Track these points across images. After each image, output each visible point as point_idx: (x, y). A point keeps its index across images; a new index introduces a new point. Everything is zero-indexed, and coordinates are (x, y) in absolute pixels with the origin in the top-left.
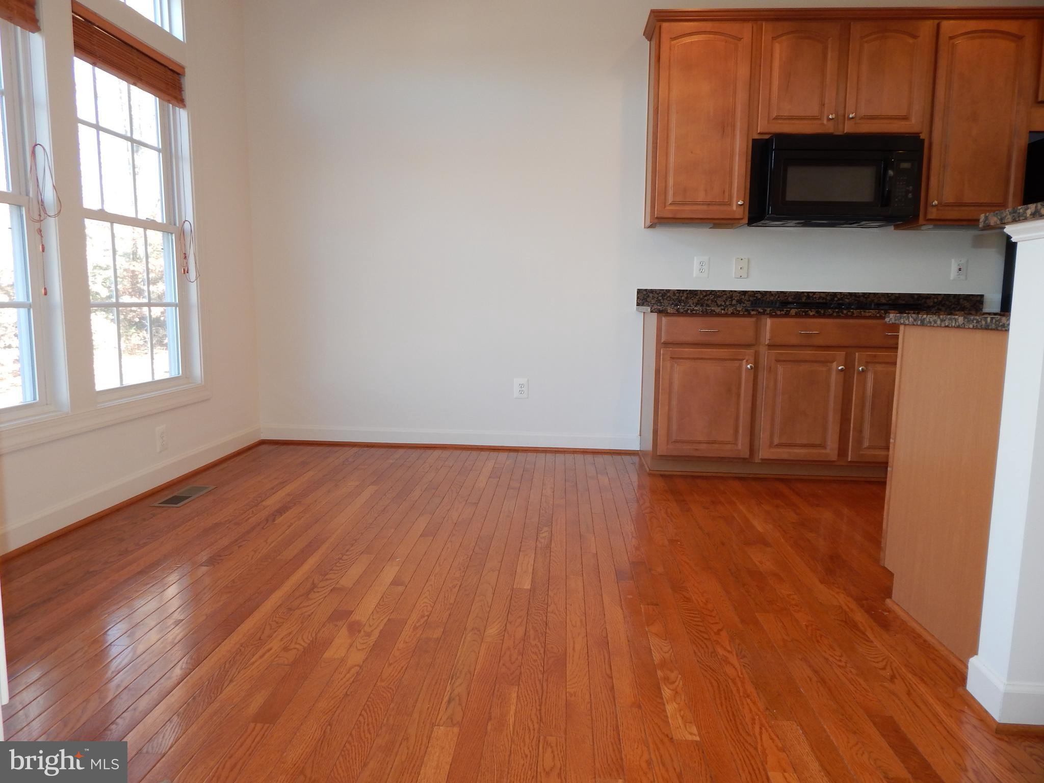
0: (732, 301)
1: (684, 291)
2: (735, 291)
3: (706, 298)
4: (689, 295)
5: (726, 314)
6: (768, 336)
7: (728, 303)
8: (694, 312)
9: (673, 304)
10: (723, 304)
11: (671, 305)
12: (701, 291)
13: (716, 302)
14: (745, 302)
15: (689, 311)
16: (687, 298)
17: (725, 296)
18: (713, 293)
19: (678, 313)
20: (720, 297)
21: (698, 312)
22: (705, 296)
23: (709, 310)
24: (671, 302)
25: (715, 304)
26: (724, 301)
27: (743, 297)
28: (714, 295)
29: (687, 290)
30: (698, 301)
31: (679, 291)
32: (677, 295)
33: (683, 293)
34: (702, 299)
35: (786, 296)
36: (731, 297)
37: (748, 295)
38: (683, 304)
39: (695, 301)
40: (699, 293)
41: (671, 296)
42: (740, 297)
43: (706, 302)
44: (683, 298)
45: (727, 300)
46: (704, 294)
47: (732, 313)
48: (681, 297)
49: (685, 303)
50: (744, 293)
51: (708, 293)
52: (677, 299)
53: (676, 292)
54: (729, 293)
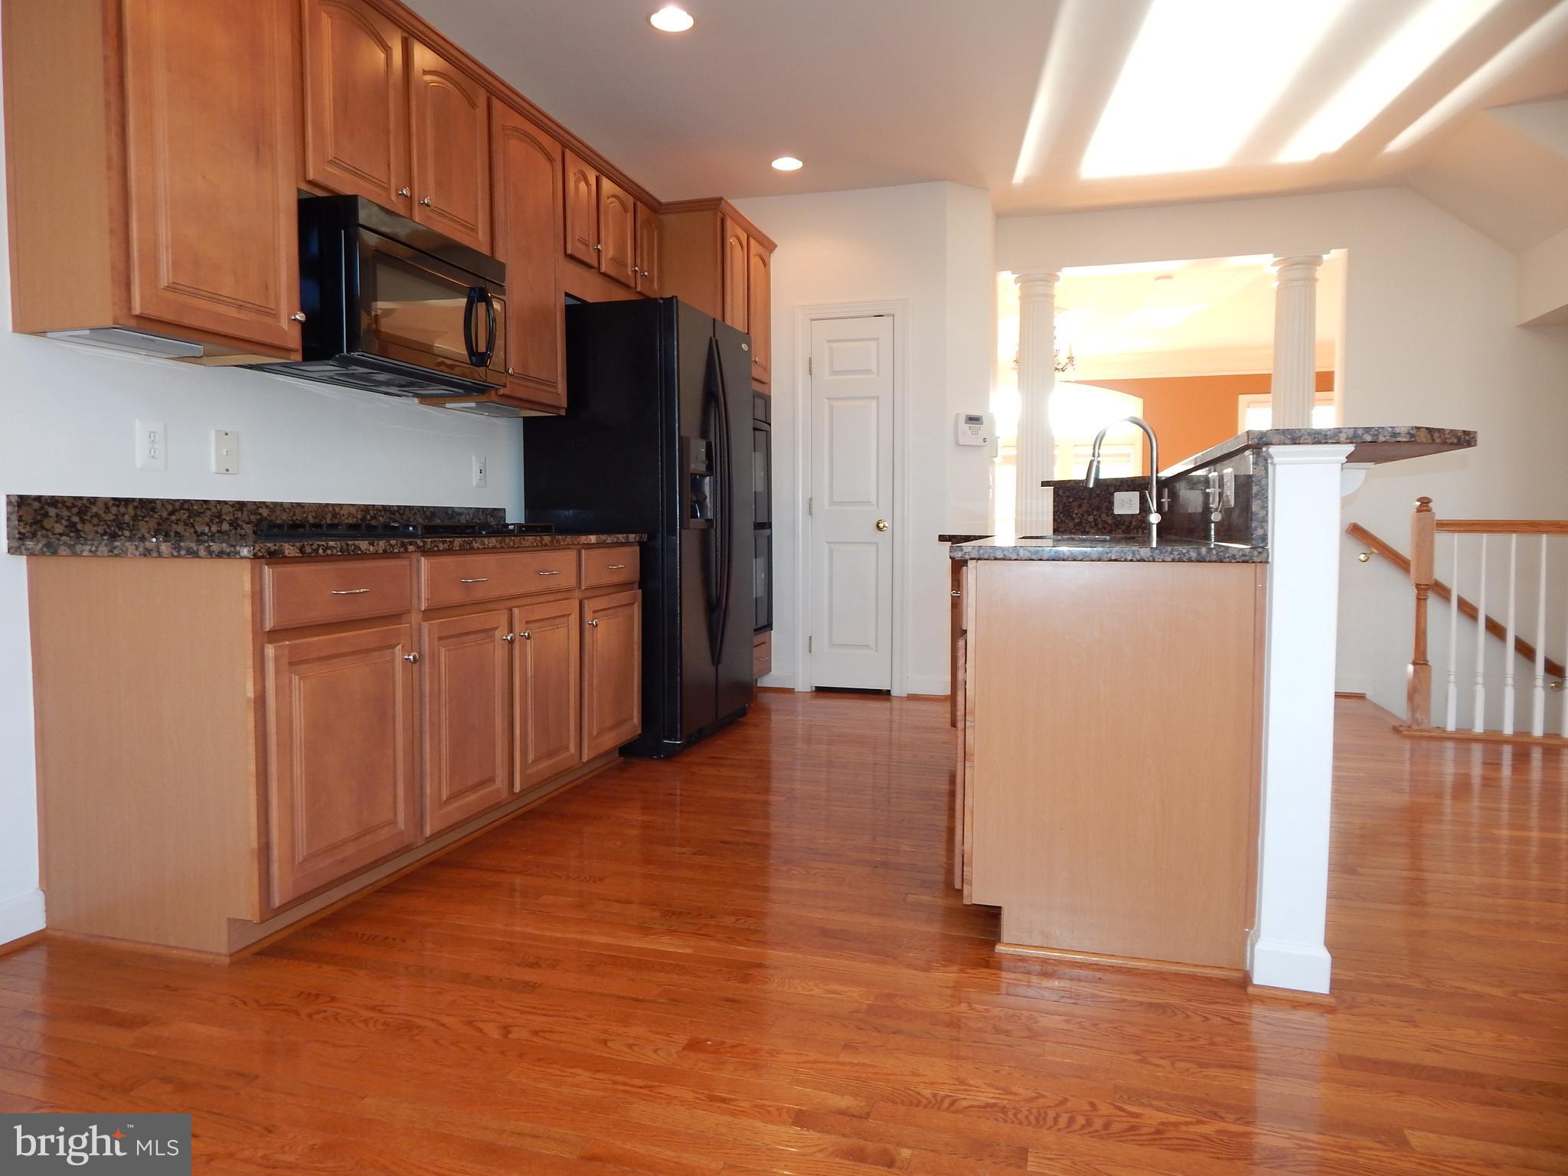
0: (221, 522)
1: (127, 501)
2: (225, 502)
3: (173, 518)
4: (139, 512)
5: (376, 553)
6: (424, 594)
7: (214, 528)
8: (329, 552)
9: (105, 533)
10: (206, 530)
11: (102, 535)
12: (165, 502)
13: (193, 526)
14: (244, 525)
15: (321, 551)
16: (135, 518)
17: (209, 513)
18: (186, 506)
19: (305, 557)
20: (199, 514)
21: (335, 551)
22: (172, 513)
23: (351, 545)
24: (100, 530)
25: (192, 530)
26: (208, 525)
27: (239, 514)
28: (188, 510)
29: (133, 500)
30: (159, 524)
31: (117, 501)
32: (114, 510)
33: (126, 506)
34: (165, 520)
35: (304, 512)
36: (219, 515)
37: (248, 511)
38: (127, 533)
39: (153, 524)
40: (159, 506)
41: (101, 512)
42: (234, 515)
43: (174, 527)
44: (127, 518)
45: (211, 521)
46: (170, 508)
47: (385, 551)
48: (123, 515)
49: (131, 530)
50: (241, 505)
51: (177, 505)
52: (114, 520)
53: (110, 504)
54: (216, 507)
